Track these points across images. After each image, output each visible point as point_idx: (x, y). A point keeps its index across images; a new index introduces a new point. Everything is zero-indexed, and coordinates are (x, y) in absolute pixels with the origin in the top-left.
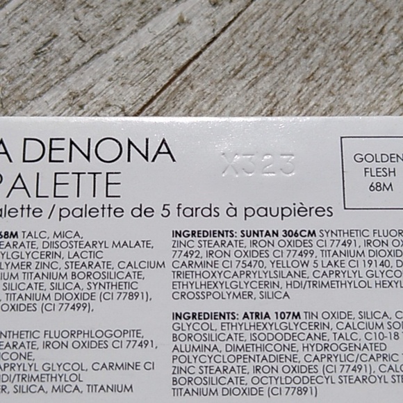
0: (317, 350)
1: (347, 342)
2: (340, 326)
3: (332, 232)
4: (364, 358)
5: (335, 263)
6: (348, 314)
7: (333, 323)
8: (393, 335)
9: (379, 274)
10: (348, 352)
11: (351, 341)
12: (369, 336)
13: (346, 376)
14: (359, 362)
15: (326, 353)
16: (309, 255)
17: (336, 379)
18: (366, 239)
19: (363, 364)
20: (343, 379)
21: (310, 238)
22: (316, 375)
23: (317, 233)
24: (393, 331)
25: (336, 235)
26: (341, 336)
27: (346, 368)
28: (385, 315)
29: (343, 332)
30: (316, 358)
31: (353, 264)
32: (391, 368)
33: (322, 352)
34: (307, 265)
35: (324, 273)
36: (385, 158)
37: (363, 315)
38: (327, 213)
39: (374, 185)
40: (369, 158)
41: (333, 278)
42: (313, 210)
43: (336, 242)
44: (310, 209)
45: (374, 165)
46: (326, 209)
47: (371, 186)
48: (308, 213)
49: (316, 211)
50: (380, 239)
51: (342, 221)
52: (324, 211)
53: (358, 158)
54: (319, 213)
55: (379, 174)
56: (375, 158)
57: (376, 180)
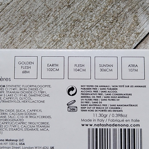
0: (3, 121)
1: (12, 119)
2: (10, 114)
3: (10, 86)
4: (17, 123)
5: (10, 95)
6: (13, 110)
7: (8, 113)
8: (26, 117)
9: (23, 99)
10: (12, 122)
11: (13, 118)
12: (19, 117)
13: (11, 129)
14: (15, 124)
15: (6, 122)
16: (3, 93)
17: (8, 129)
18: (20, 88)
19: (16, 125)
20: (10, 129)
21: (3, 87)
22: (2, 128)
23: (6, 86)
24: (26, 115)
25: (11, 87)
26: (10, 117)
27: (11, 126)
28: (24, 111)
29: (11, 116)
30: (3, 123)
31: (15, 95)
32: (24, 126)
33: (5, 121)
34: (2, 96)
35: (7, 98)
36: (28, 63)
37: (17, 111)
38: (9, 80)
39: (24, 71)
40: (23, 63)
41: (9, 100)
42: (5, 79)
43: (11, 89)
44: (4, 79)
45: (24, 65)
46: (9, 79)
47: (23, 72)
48: (3, 80)
49: (6, 79)
50: (24, 88)
51: (13, 82)
52: (8, 79)
53: (19, 63)
54: (6, 80)
55: (26, 68)
56: (25, 63)
57: (24, 70)
